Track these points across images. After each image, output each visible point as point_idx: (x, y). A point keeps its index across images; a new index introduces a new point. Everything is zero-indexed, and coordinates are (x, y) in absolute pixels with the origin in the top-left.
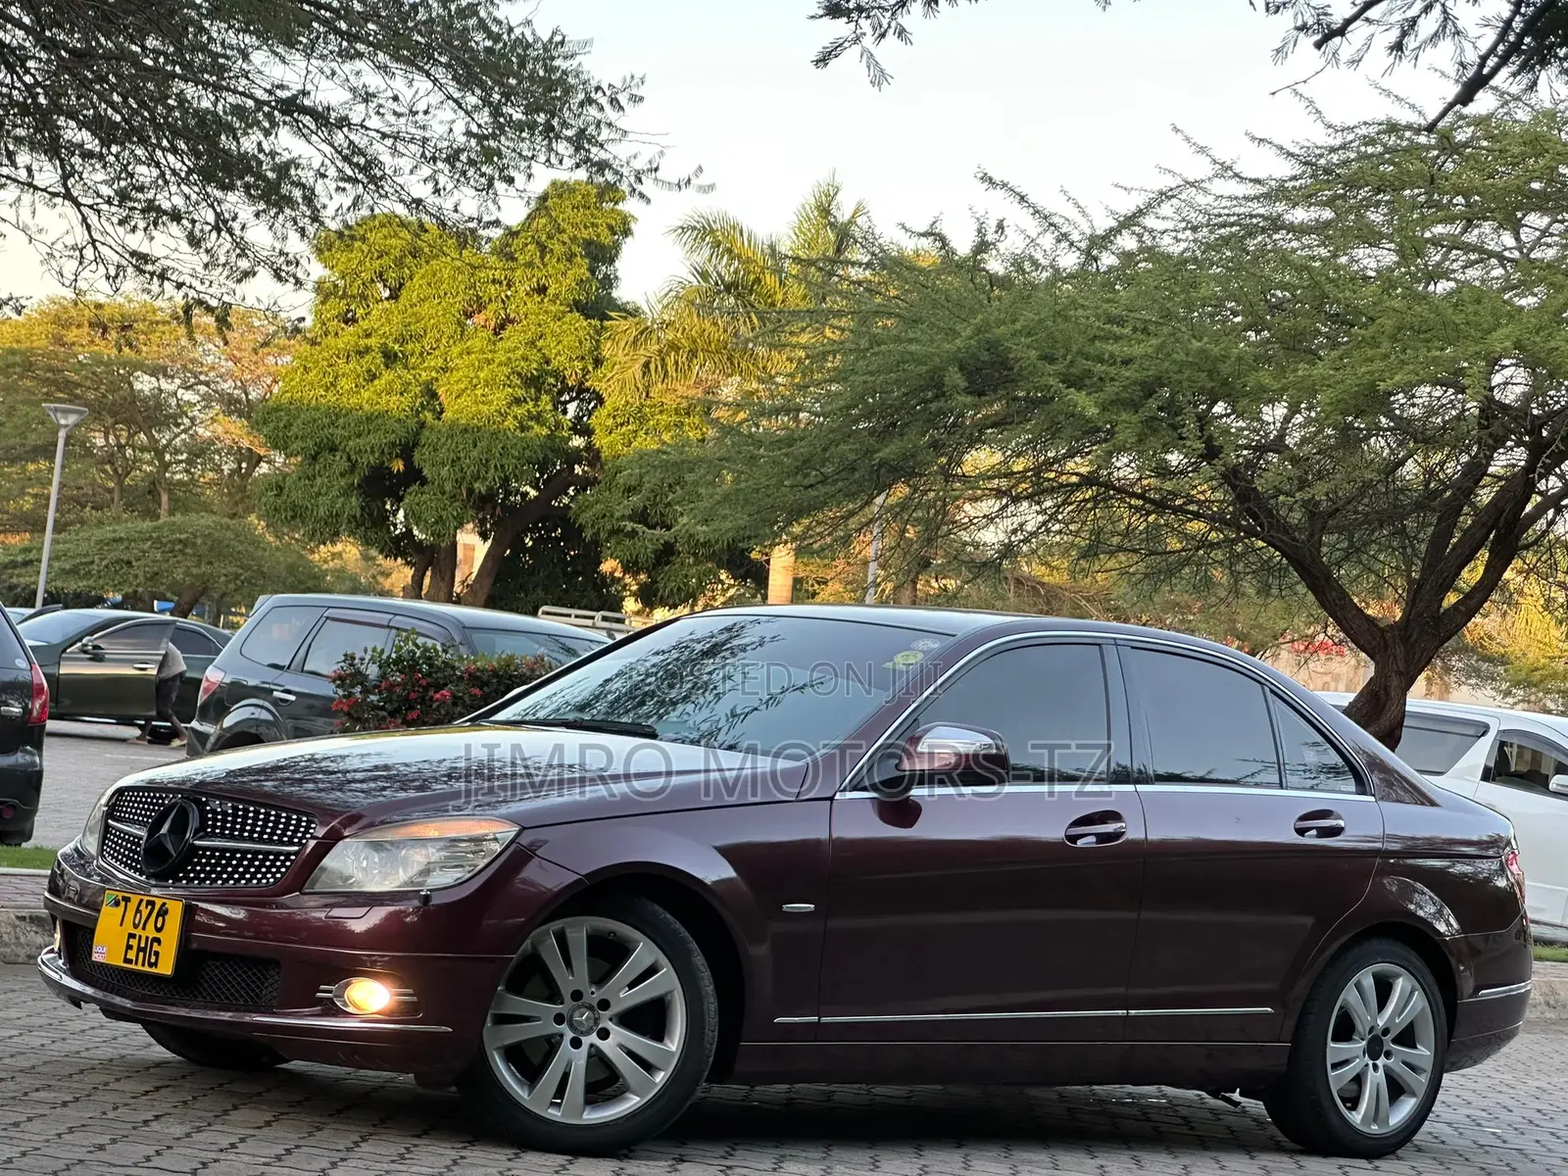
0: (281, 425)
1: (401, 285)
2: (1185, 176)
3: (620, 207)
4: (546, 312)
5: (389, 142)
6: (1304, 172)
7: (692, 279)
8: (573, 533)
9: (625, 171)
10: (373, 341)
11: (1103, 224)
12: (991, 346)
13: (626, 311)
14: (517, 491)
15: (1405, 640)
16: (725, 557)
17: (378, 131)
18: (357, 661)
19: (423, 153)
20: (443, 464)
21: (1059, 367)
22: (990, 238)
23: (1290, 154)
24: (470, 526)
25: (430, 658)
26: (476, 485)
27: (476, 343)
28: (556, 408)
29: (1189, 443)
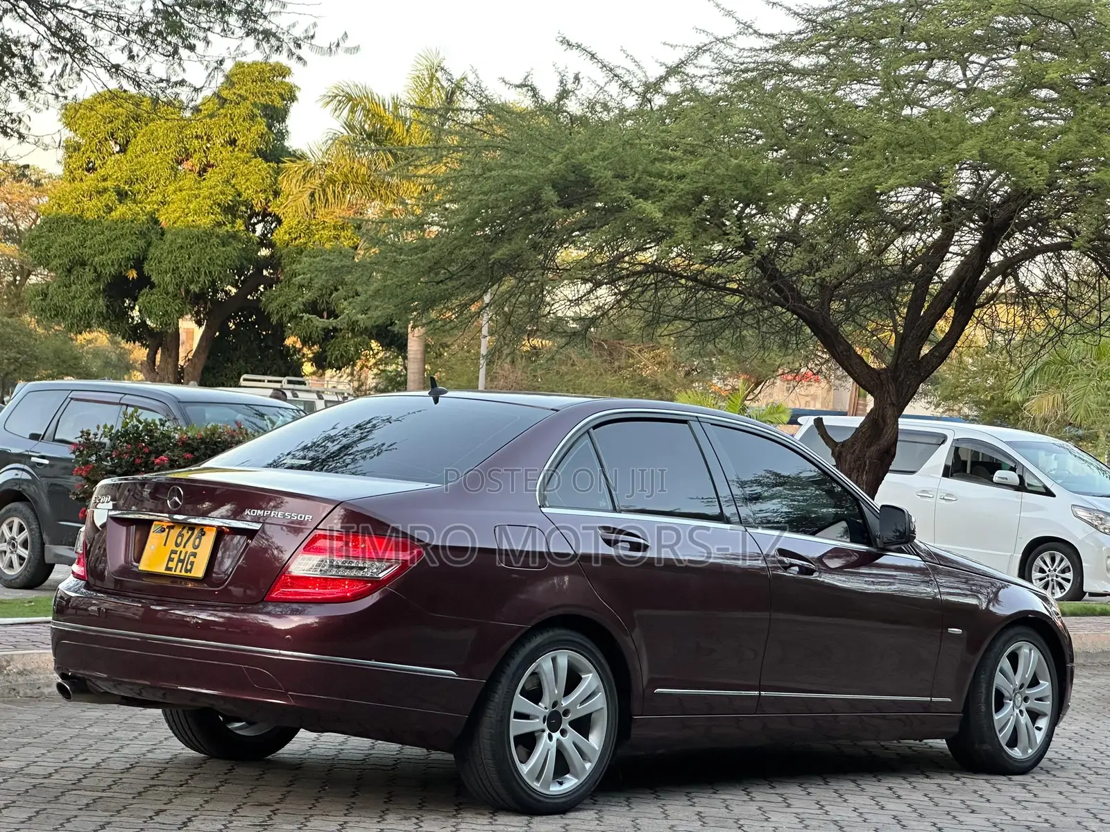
0: (43, 247)
1: (127, 142)
2: (716, 34)
3: (287, 80)
4: (237, 158)
5: (89, 19)
6: (807, 28)
7: (343, 131)
8: (264, 318)
9: (285, 38)
10: (109, 184)
11: (655, 72)
12: (576, 169)
13: (294, 156)
14: (223, 290)
15: (895, 379)
16: (374, 332)
17: (80, 10)
18: (91, 436)
19: (118, 27)
20: (166, 273)
21: (630, 183)
22: (570, 86)
23: (796, 14)
24: (190, 316)
25: (151, 431)
26: (192, 287)
27: (187, 183)
28: (247, 229)
29: (731, 238)
